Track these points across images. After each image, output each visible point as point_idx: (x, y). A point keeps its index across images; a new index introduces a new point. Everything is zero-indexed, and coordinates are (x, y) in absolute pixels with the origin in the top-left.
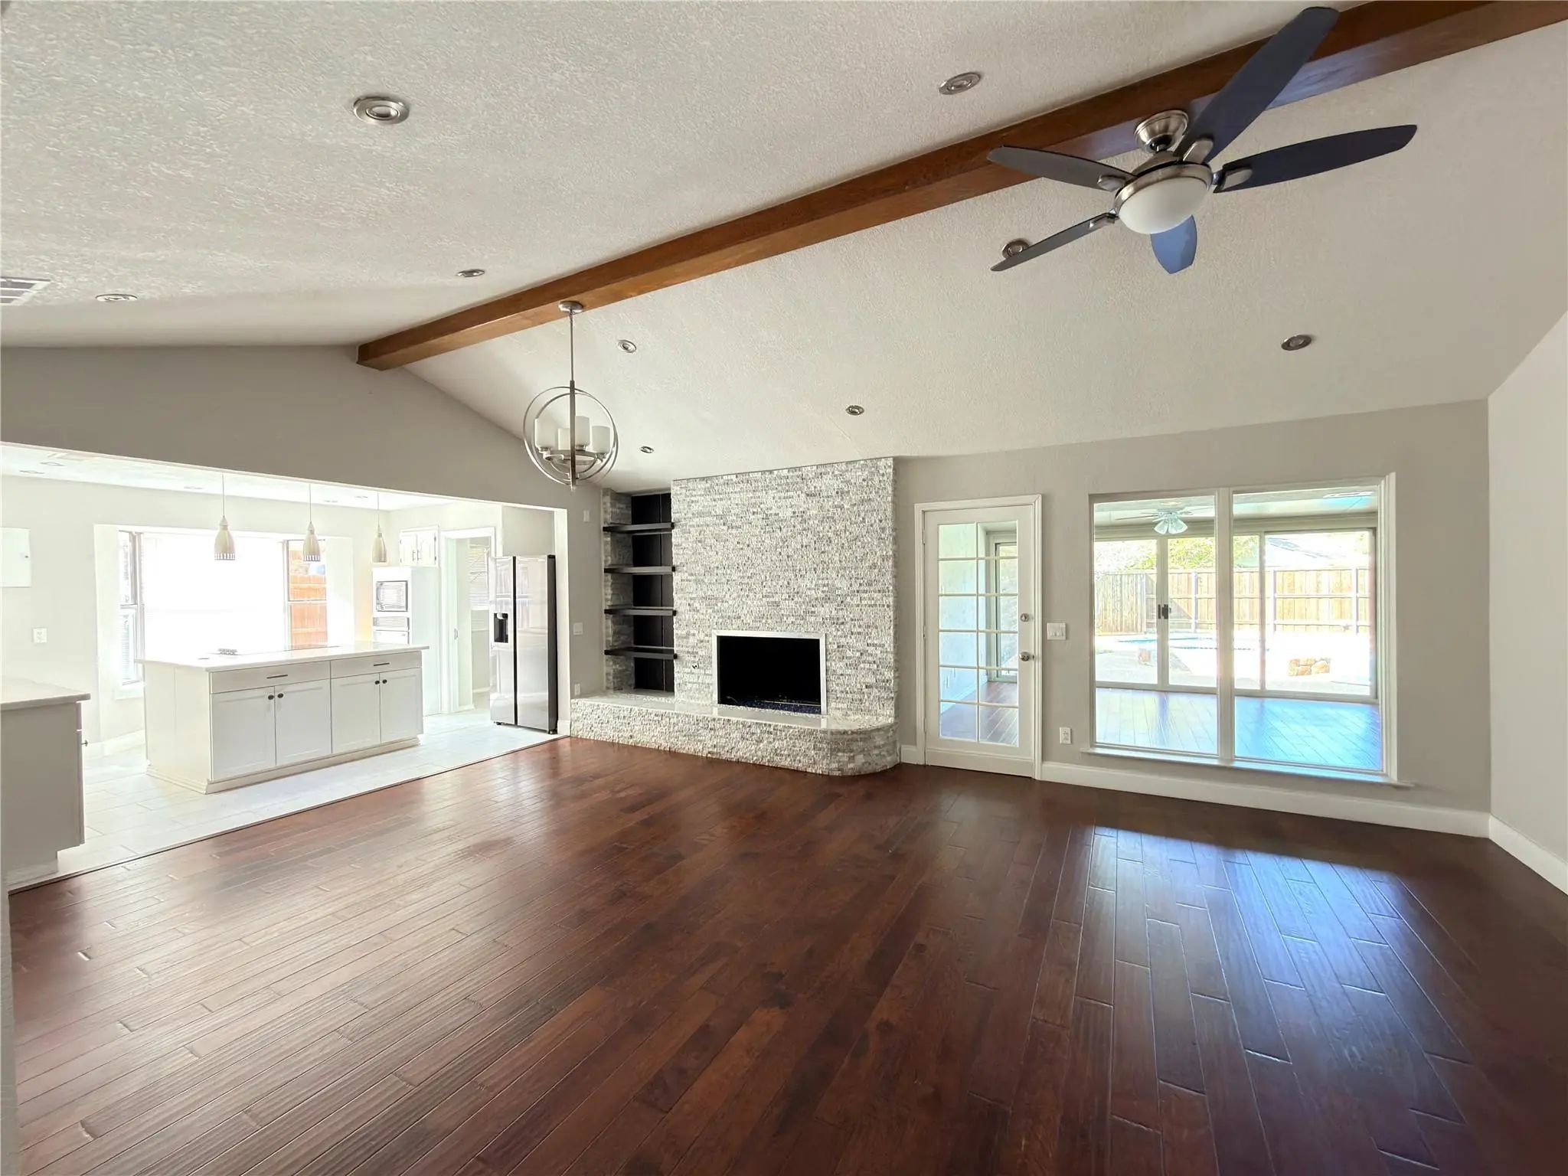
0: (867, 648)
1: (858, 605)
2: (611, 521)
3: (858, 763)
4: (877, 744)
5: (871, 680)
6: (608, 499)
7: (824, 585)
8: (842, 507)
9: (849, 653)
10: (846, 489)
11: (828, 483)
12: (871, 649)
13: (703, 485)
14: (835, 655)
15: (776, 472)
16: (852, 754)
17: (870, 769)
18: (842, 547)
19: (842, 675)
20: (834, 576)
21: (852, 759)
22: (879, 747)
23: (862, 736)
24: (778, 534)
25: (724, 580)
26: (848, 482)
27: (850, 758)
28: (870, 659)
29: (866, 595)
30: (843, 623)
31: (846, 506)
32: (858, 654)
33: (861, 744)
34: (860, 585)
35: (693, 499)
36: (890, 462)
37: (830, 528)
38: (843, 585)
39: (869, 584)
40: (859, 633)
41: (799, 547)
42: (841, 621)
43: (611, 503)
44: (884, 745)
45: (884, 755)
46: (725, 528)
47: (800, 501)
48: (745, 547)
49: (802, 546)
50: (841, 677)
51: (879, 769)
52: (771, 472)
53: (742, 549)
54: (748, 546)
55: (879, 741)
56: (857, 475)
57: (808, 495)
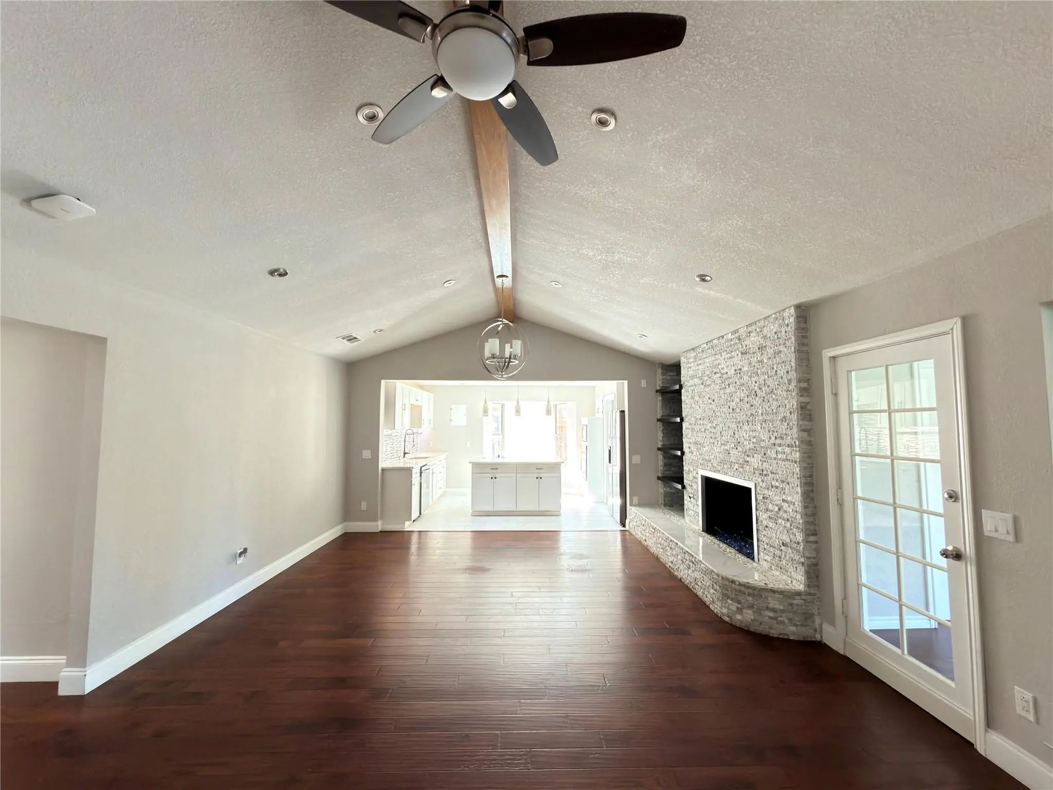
0: (783, 504)
1: (775, 459)
2: (662, 385)
3: (746, 617)
4: (771, 606)
5: (786, 539)
6: (660, 371)
7: (754, 437)
8: (761, 362)
9: (770, 507)
10: (764, 344)
11: (754, 340)
12: (785, 505)
13: (693, 354)
14: (762, 507)
15: (725, 336)
16: (739, 606)
17: (762, 629)
18: (763, 401)
19: (767, 527)
20: (759, 428)
21: (740, 610)
22: (774, 610)
23: (750, 591)
24: (728, 391)
25: (703, 430)
26: (765, 337)
27: (738, 608)
28: (785, 516)
29: (779, 449)
30: (766, 475)
31: (765, 361)
32: (776, 509)
33: (750, 599)
34: (776, 438)
35: (690, 365)
36: (792, 310)
37: (756, 382)
38: (764, 436)
39: (782, 438)
40: (777, 487)
41: (739, 401)
42: (765, 472)
43: (662, 373)
44: (782, 611)
45: (783, 623)
46: (702, 386)
47: (737, 359)
48: (712, 402)
49: (740, 401)
50: (767, 529)
51: (774, 633)
52: (723, 337)
53: (711, 403)
54: (713, 401)
55: (774, 603)
56: (771, 328)
57: (742, 353)
